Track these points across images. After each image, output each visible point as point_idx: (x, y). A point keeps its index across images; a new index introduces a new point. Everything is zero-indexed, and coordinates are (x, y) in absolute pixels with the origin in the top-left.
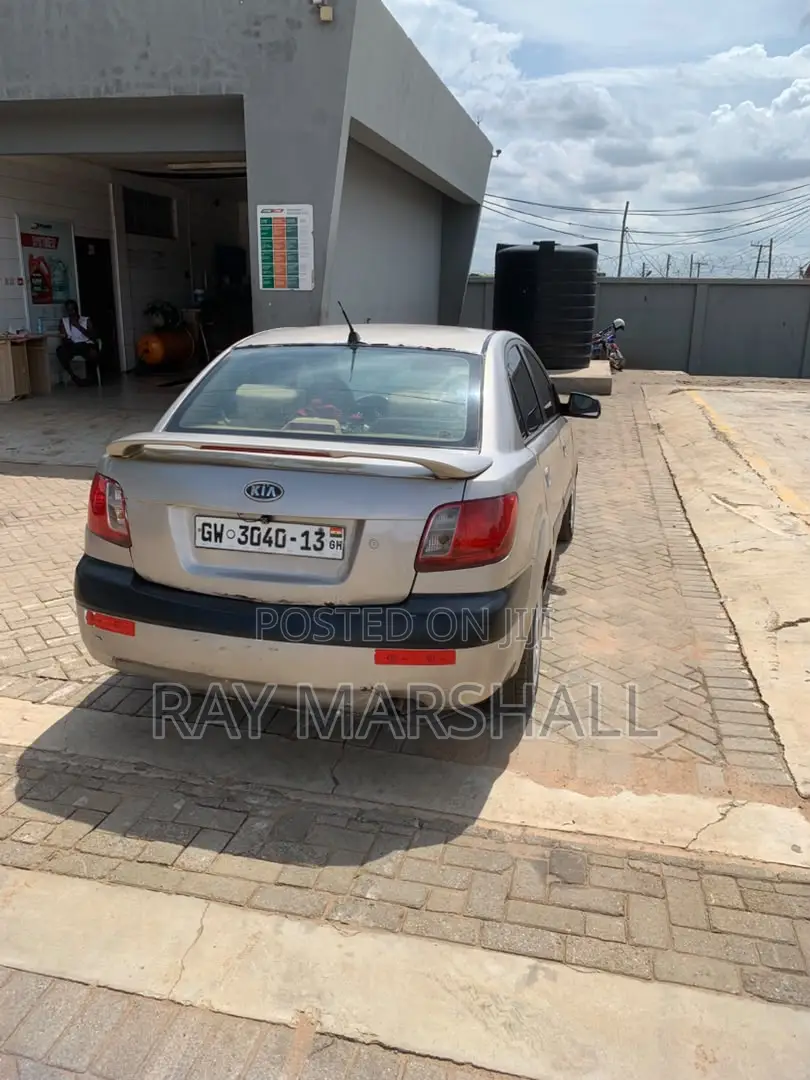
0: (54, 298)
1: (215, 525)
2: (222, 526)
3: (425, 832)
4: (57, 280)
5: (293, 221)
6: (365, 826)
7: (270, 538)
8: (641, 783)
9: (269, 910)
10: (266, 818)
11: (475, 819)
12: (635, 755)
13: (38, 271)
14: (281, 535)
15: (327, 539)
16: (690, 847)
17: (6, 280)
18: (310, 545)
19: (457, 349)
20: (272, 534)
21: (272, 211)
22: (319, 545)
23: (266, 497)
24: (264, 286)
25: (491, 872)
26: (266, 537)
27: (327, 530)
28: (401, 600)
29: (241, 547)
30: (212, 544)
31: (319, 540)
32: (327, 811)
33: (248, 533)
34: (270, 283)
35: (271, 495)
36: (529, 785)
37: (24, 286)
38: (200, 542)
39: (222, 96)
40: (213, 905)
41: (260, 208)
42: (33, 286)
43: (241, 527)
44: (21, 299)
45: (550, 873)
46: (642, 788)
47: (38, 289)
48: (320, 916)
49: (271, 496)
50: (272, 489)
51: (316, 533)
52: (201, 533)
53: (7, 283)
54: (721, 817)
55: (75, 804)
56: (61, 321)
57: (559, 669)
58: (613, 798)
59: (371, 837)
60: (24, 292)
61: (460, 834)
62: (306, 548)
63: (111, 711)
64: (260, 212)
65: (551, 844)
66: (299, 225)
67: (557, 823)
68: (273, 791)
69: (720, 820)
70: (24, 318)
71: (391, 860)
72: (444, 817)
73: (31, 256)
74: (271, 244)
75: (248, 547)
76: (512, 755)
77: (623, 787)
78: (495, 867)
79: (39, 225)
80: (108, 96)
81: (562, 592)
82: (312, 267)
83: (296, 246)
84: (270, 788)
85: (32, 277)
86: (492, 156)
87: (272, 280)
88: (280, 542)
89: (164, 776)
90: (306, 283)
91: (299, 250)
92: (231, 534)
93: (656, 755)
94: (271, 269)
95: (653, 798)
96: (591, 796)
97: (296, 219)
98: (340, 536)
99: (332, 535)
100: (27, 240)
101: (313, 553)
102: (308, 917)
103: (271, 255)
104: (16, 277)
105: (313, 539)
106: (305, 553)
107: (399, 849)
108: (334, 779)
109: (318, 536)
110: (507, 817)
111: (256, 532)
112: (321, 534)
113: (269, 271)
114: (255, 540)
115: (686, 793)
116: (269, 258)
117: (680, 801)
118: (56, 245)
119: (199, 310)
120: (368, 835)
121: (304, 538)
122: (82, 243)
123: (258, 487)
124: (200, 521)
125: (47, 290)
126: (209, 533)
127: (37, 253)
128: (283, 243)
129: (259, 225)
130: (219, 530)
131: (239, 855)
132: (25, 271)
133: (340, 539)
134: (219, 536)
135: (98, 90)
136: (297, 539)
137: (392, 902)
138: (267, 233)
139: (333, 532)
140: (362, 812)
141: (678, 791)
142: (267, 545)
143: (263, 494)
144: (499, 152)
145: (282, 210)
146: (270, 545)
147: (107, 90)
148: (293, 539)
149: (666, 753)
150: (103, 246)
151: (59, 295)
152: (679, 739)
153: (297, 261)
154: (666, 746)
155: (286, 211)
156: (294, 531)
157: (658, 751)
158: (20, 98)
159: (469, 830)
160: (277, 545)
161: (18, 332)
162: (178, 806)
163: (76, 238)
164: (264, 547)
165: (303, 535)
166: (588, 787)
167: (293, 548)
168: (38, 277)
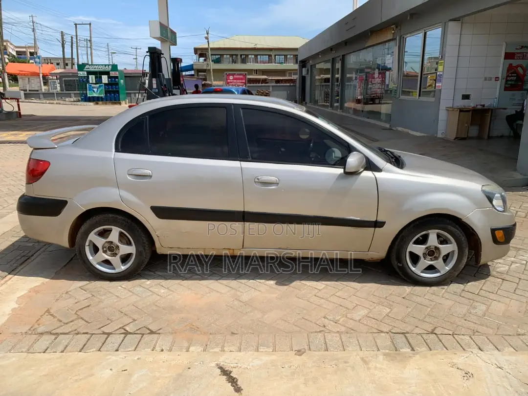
13: (515, 72)
17: (486, 78)
37: (499, 82)
42: (507, 81)
44: (496, 88)
46: (18, 310)
47: (513, 83)
60: (498, 85)
70: (494, 99)
73: (511, 64)
79: (523, 47)
85: (508, 76)
104: (494, 77)
125: (520, 83)
127: (516, 62)
132: (503, 73)
157: (51, 314)
168: (514, 76)
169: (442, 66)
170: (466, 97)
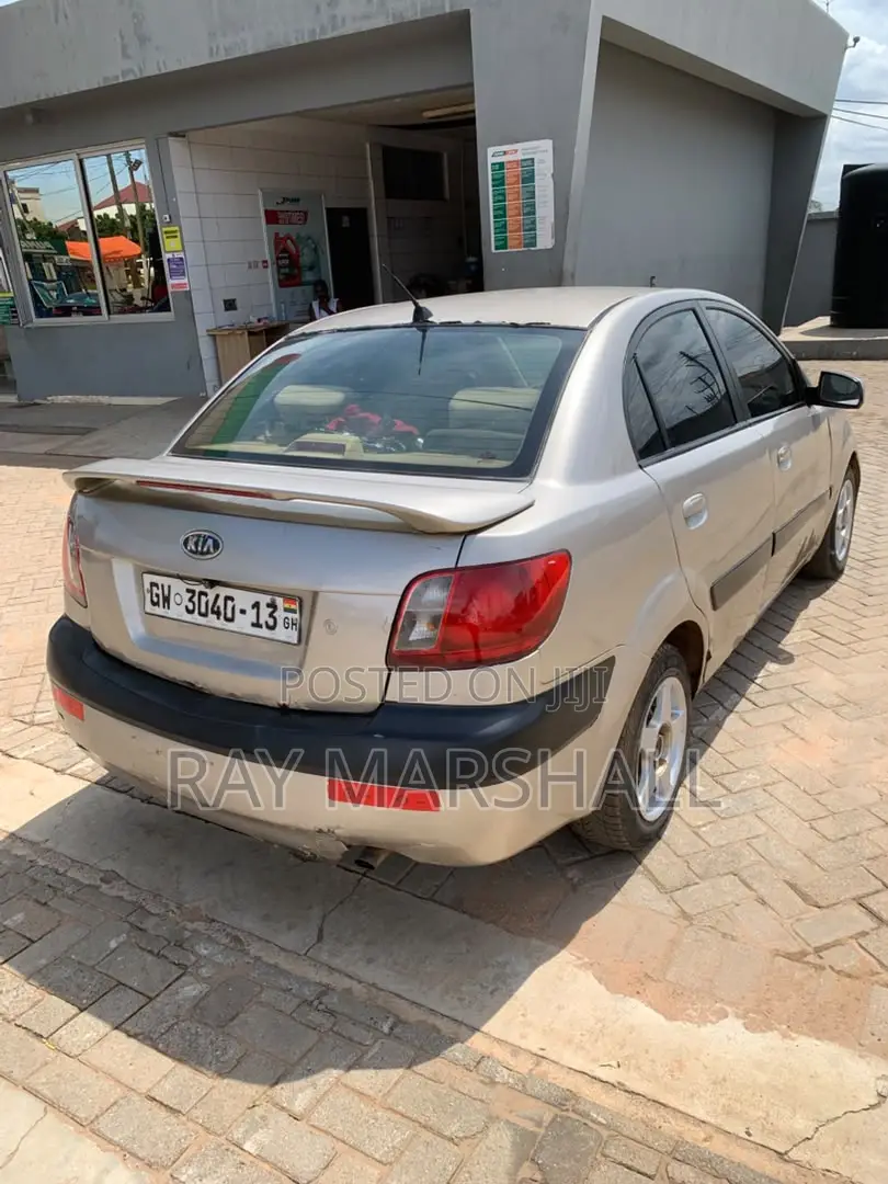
0: (303, 279)
1: (163, 586)
2: (169, 587)
3: (389, 1043)
4: (306, 259)
5: (529, 163)
6: (316, 1017)
7: (218, 608)
8: (764, 1007)
9: (110, 1141)
10: (205, 980)
11: (475, 1029)
12: (777, 953)
13: (285, 250)
14: (230, 603)
15: (280, 614)
16: (793, 1155)
17: (250, 263)
18: (262, 621)
19: (553, 323)
20: (221, 602)
21: (505, 153)
22: (271, 622)
23: (202, 553)
24: (497, 248)
25: (444, 1137)
26: (213, 606)
27: (279, 601)
28: (373, 709)
29: (188, 617)
30: (159, 610)
31: (271, 615)
32: (283, 983)
33: (196, 599)
34: (502, 244)
35: (208, 549)
36: (587, 982)
37: (269, 270)
38: (149, 608)
39: (444, 16)
40: (51, 1116)
41: (491, 151)
42: (279, 267)
43: (188, 591)
44: (268, 283)
45: (533, 1160)
46: (760, 1017)
47: (287, 270)
48: (166, 1167)
49: (208, 552)
50: (210, 542)
51: (268, 605)
52: (149, 595)
53: (250, 267)
54: (874, 1101)
55: (5, 923)
56: (311, 305)
57: (724, 786)
58: (707, 1029)
59: (313, 1036)
60: (270, 275)
61: (437, 1056)
62: (257, 625)
63: (125, 792)
64: (492, 155)
65: (564, 1101)
66: (536, 167)
67: (595, 1060)
68: (236, 939)
69: (872, 1107)
70: (271, 305)
71: (314, 1085)
72: (432, 1020)
73: (277, 234)
74: (504, 195)
75: (196, 618)
76: (586, 926)
77: (729, 1009)
78: (452, 1129)
79: (285, 200)
80: (323, 37)
81: (789, 659)
82: (551, 219)
83: (532, 195)
84: (235, 933)
85: (278, 258)
86: (846, 48)
87: (505, 239)
88: (229, 615)
89: (125, 894)
90: (545, 240)
91: (537, 200)
92: (178, 599)
93: (811, 958)
94: (505, 226)
95: (772, 1038)
96: (670, 1017)
97: (533, 160)
98: (294, 611)
99: (286, 610)
100: (271, 217)
101: (264, 632)
102: (150, 1165)
103: (504, 208)
104: (260, 260)
105: (265, 612)
106: (256, 631)
107: (336, 1067)
108: (321, 931)
109: (270, 610)
110: (523, 1037)
111: (203, 598)
112: (273, 606)
113: (501, 229)
114: (203, 610)
115: (832, 1039)
116: (501, 212)
117: (815, 1054)
118: (306, 220)
119: (470, 282)
120: (310, 1031)
121: (255, 610)
122: (333, 214)
123: (195, 539)
124: (148, 579)
125: (296, 271)
126: (157, 596)
127: (283, 230)
128: (518, 193)
129: (490, 173)
130: (166, 593)
131: (135, 1036)
132: (270, 253)
133: (297, 616)
134: (167, 600)
135: (313, 32)
136: (248, 612)
137: (274, 1166)
138: (499, 182)
139: (287, 606)
140: (326, 990)
141: (820, 1033)
142: (215, 616)
143: (200, 549)
144: (856, 40)
145: (516, 151)
146: (218, 618)
147: (323, 29)
148: (243, 612)
149: (830, 957)
150: (359, 216)
151: (309, 276)
152: (864, 934)
153: (534, 213)
154: (837, 943)
155: (519, 151)
156: (243, 599)
157: (818, 950)
158: (238, 54)
159: (456, 1051)
160: (227, 619)
161: (259, 320)
162: (113, 944)
163: (328, 210)
164: (212, 619)
165: (253, 607)
166: (673, 1003)
167: (243, 623)
168: (285, 258)
169: (179, 239)
170: (230, 305)
